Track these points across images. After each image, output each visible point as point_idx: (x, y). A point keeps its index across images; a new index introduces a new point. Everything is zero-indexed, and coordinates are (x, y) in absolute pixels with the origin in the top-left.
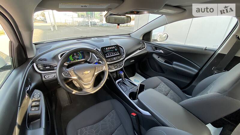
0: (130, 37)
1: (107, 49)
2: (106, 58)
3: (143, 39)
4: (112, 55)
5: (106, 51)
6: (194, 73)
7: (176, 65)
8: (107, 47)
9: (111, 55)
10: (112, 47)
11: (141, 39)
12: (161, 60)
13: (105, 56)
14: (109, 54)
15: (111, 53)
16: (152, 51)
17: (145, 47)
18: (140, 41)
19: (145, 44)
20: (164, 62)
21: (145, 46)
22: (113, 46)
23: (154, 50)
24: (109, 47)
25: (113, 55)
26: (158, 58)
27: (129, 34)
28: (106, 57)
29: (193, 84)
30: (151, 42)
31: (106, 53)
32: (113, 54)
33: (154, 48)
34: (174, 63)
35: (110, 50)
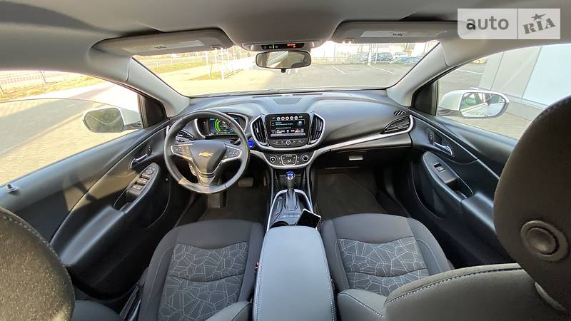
1: (278, 118)
2: (270, 138)
3: (413, 107)
4: (286, 132)
5: (275, 124)
8: (281, 116)
9: (283, 133)
10: (292, 118)
11: (408, 103)
12: (442, 176)
13: (270, 133)
15: (286, 130)
16: (426, 143)
17: (406, 129)
19: (410, 121)
20: (449, 185)
21: (409, 125)
22: (294, 115)
23: (431, 142)
24: (285, 115)
25: (288, 135)
26: (436, 166)
27: (385, 89)
28: (272, 135)
31: (274, 128)
32: (290, 132)
33: (432, 134)
34: (479, 195)
35: (283, 122)
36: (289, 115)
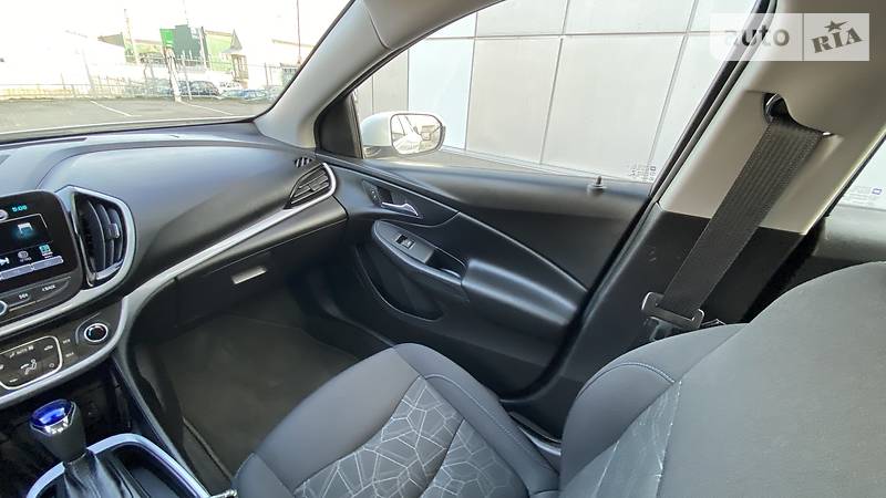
0: (257, 134)
3: (318, 146)
6: (561, 320)
7: (484, 280)
11: (310, 143)
12: (413, 255)
16: (369, 208)
17: (327, 190)
18: (299, 158)
19: (327, 174)
20: (430, 264)
21: (329, 181)
23: (377, 204)
26: (399, 241)
27: (250, 121)
29: (563, 372)
33: (374, 191)
34: (474, 264)
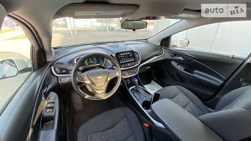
0: (147, 42)
1: (121, 54)
3: (161, 45)
5: (120, 57)
6: (218, 84)
7: (198, 74)
9: (125, 61)
10: (127, 53)
11: (159, 44)
12: (180, 68)
13: (119, 62)
14: (124, 60)
15: (126, 59)
16: (171, 58)
17: (163, 53)
18: (158, 46)
19: (163, 50)
20: (184, 70)
23: (173, 57)
24: (124, 52)
26: (177, 65)
27: (146, 39)
28: (121, 63)
29: (217, 96)
30: (170, 48)
31: (120, 59)
32: (128, 60)
33: (173, 54)
34: (195, 71)
35: (125, 55)
36: (126, 52)
